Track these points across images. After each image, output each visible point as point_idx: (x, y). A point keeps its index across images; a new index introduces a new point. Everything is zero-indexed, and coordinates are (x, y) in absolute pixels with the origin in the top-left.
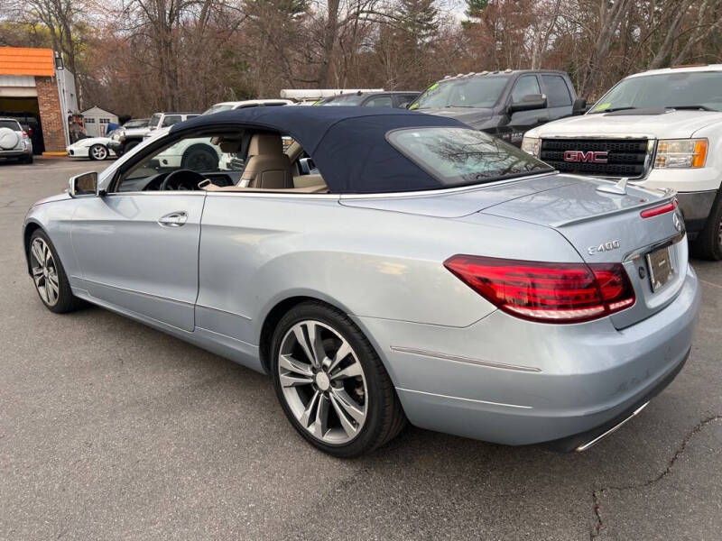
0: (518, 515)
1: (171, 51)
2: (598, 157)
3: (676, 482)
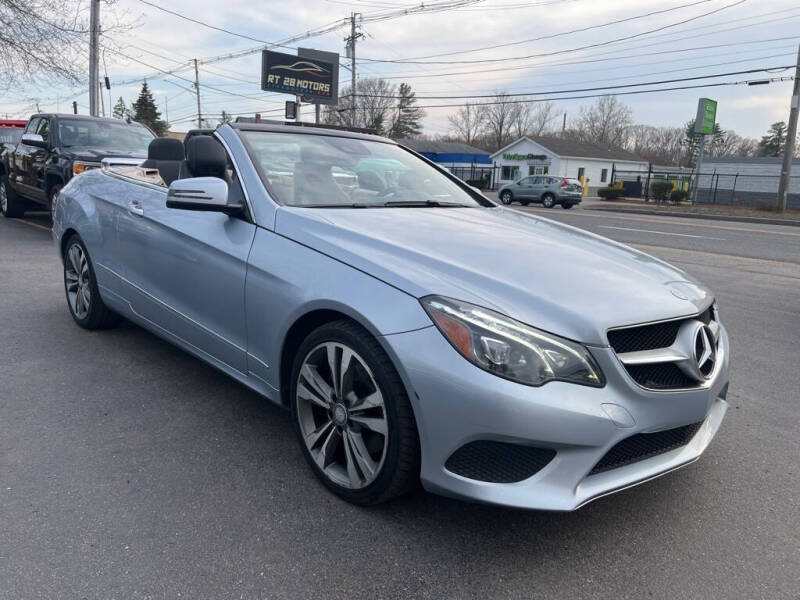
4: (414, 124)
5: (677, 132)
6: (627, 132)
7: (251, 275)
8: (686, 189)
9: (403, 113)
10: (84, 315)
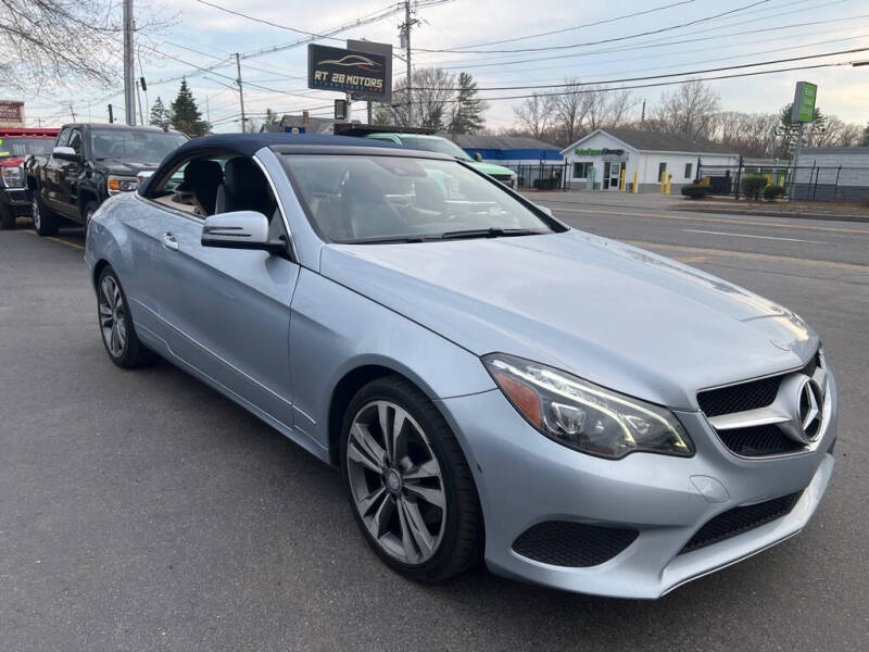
4: (476, 117)
5: (772, 118)
6: (715, 120)
7: (296, 323)
8: (781, 185)
9: (463, 106)
10: (120, 352)
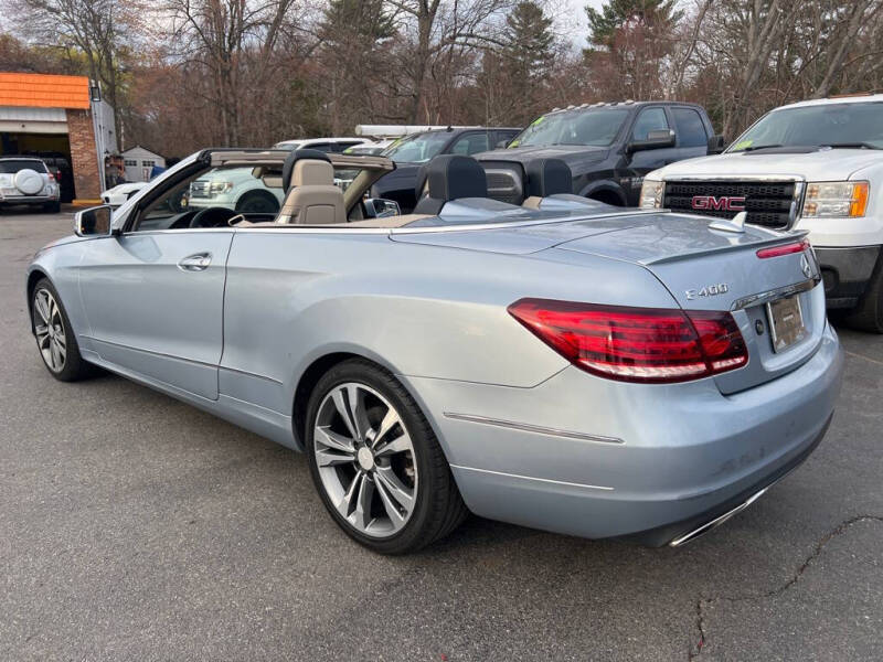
0: (600, 627)
1: (230, 82)
2: (733, 204)
3: (804, 594)
